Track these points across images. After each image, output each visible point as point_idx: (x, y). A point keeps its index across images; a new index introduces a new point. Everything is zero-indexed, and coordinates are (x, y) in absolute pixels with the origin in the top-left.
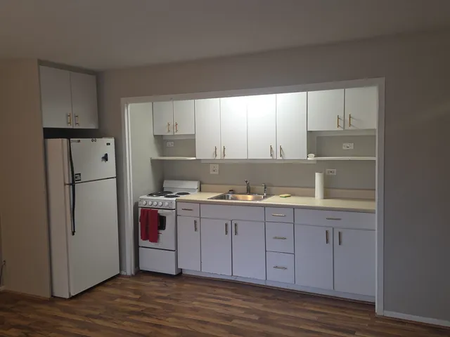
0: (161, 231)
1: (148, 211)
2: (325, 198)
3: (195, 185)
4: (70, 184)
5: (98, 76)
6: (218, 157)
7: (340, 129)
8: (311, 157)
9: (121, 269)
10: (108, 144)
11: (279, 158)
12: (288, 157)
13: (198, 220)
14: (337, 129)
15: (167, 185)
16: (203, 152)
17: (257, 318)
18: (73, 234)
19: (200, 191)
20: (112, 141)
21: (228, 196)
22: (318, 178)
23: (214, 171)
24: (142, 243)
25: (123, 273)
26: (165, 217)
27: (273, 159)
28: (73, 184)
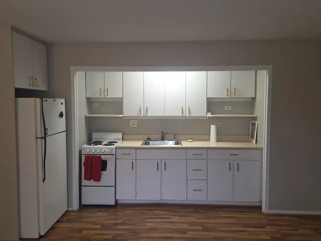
0: (103, 172)
1: (93, 157)
2: (217, 141)
3: (120, 136)
4: (42, 138)
5: (48, 47)
6: (142, 115)
7: (228, 97)
8: (209, 115)
9: (68, 207)
10: (62, 104)
11: (187, 115)
12: (193, 114)
13: (134, 161)
14: (226, 97)
15: (96, 136)
16: (129, 111)
17: (201, 228)
18: (44, 181)
19: (123, 140)
20: (63, 101)
21: (149, 143)
22: (213, 128)
23: (133, 124)
24: (84, 182)
25: (70, 209)
26: (106, 161)
27: (183, 116)
28: (45, 138)
